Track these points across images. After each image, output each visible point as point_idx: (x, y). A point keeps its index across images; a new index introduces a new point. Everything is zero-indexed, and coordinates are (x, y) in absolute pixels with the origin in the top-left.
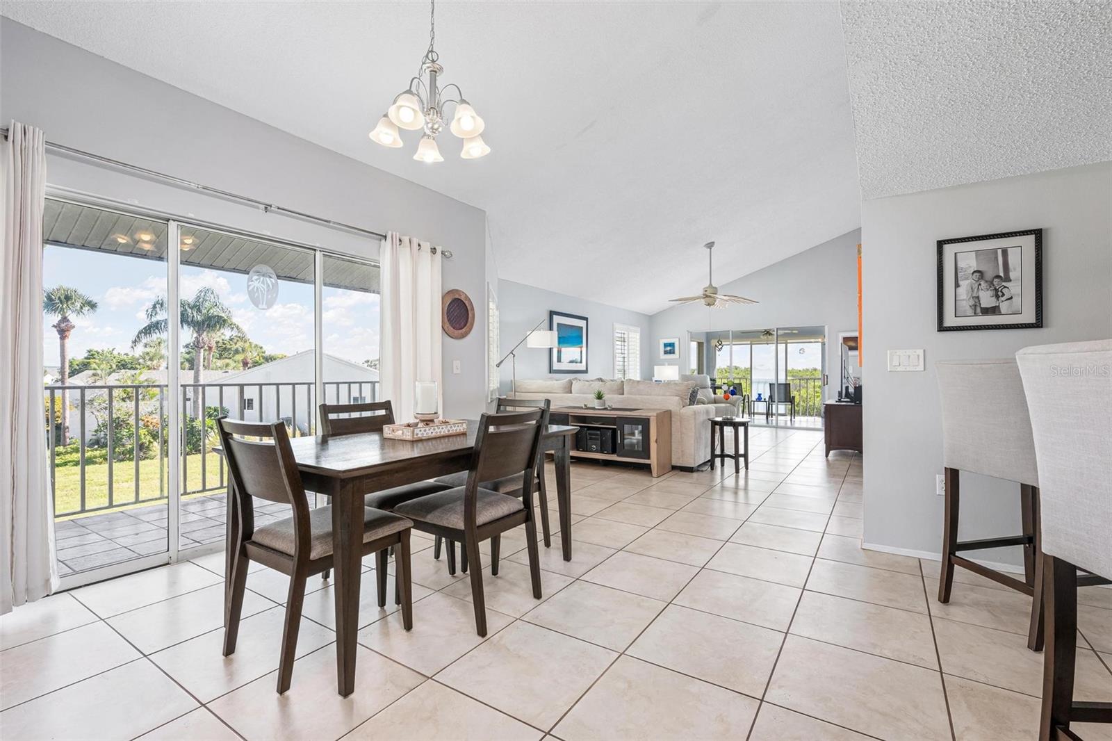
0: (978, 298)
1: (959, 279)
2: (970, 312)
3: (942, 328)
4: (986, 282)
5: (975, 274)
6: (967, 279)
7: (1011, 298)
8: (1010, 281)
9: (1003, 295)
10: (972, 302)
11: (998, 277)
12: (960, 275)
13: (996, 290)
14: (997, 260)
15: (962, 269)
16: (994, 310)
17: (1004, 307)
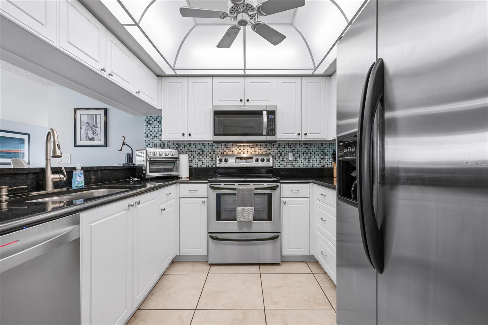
0: (88, 133)
1: (82, 125)
2: (85, 139)
3: (76, 145)
4: (90, 127)
5: (87, 124)
6: (84, 125)
7: (98, 134)
8: (97, 128)
9: (95, 133)
10: (86, 135)
11: (94, 126)
12: (82, 123)
13: (93, 131)
14: (94, 119)
15: (83, 121)
16: (92, 139)
17: (96, 138)
